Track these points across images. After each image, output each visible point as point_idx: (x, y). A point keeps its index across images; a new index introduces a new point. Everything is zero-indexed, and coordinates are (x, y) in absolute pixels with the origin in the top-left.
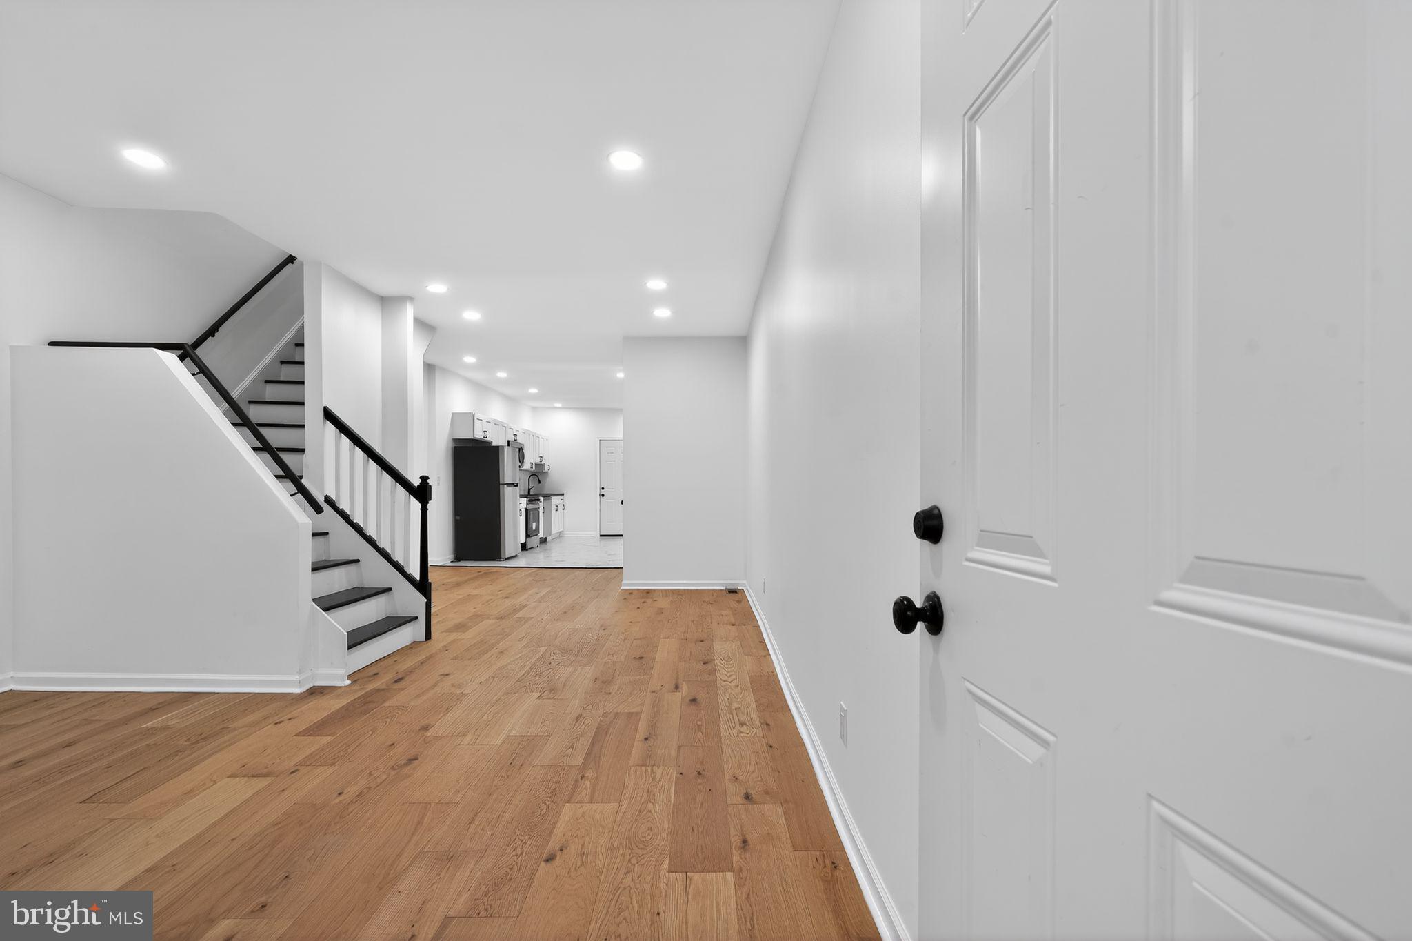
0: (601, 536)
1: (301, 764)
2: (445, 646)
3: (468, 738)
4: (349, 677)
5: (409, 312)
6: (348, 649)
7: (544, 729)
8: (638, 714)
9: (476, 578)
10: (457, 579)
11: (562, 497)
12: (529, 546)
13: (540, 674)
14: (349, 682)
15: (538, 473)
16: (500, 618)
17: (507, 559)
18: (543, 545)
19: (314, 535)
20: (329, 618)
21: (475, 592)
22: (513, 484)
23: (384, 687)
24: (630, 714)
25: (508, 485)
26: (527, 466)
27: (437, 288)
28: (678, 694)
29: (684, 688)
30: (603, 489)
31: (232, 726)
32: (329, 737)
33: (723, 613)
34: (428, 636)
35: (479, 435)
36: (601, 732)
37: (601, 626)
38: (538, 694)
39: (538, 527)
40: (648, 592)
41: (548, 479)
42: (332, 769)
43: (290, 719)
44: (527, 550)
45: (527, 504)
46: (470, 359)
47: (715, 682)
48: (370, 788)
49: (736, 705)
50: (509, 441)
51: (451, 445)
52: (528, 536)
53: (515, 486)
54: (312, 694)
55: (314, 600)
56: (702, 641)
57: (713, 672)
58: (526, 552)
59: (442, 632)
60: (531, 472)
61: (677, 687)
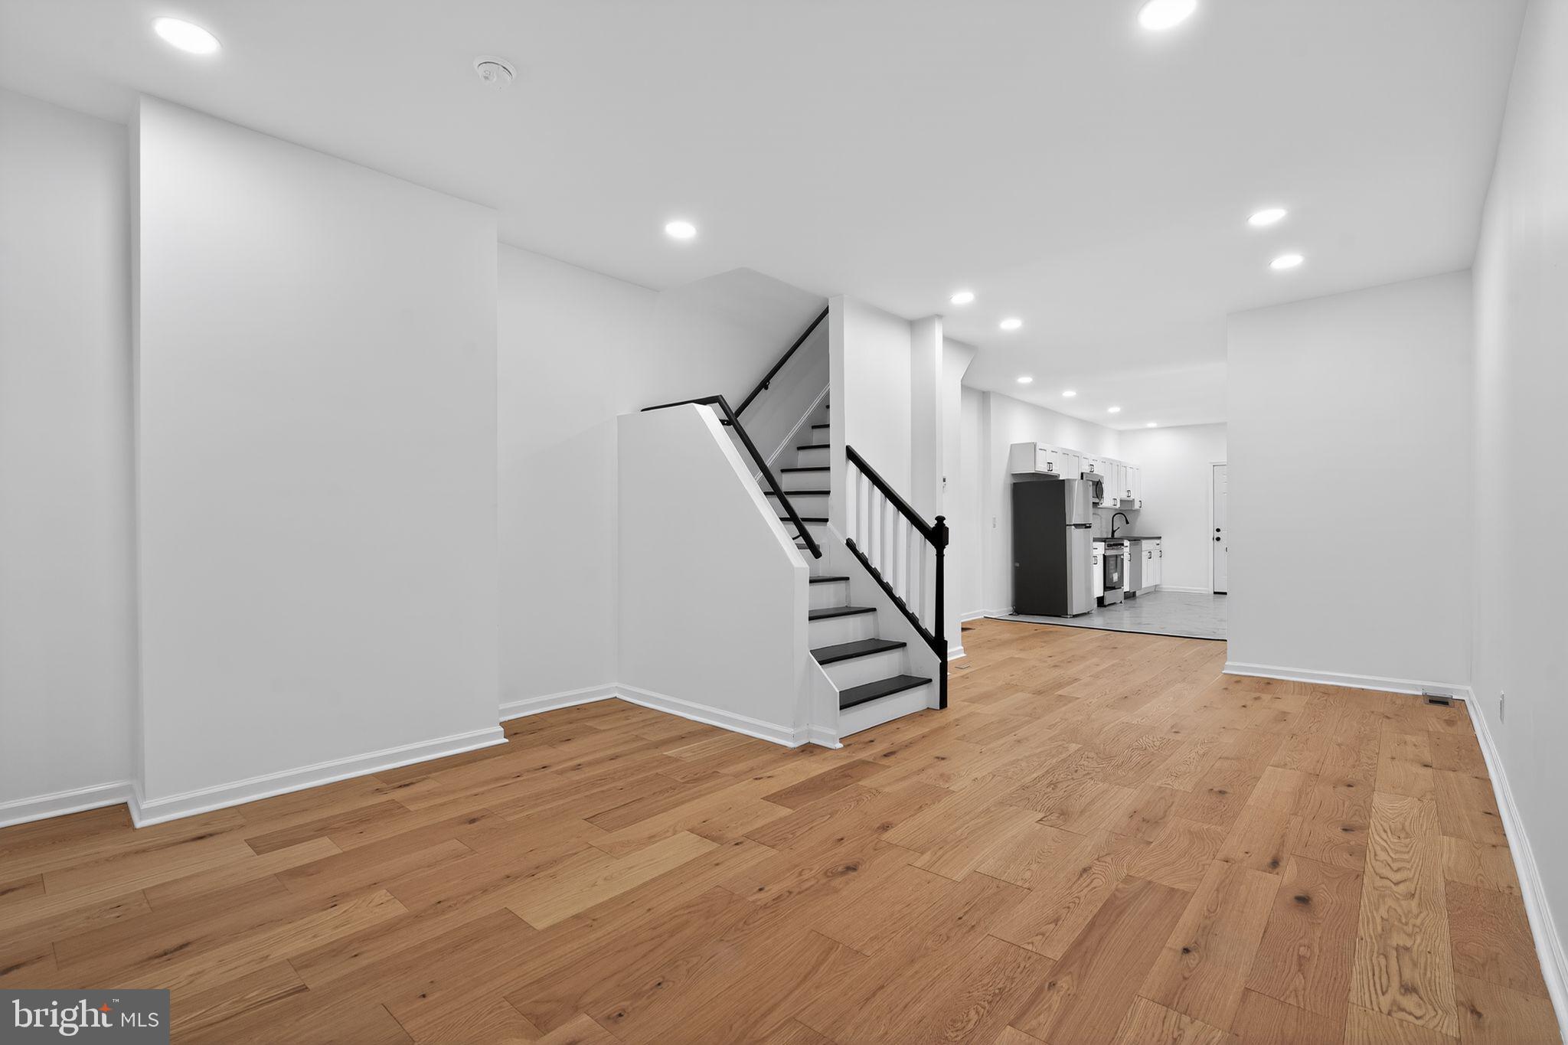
0: (1215, 593)
1: (747, 836)
2: (957, 720)
3: (927, 856)
4: (841, 740)
5: (938, 333)
6: (841, 709)
7: (1028, 875)
8: (1186, 896)
9: (1034, 636)
10: (1006, 636)
11: (1158, 541)
12: (1107, 602)
13: (1054, 785)
14: (840, 745)
15: (1125, 512)
16: (1039, 693)
17: (1075, 616)
18: (1130, 602)
19: (811, 582)
20: (823, 671)
21: (1022, 655)
22: (1085, 525)
23: (871, 760)
24: (1172, 891)
25: (1077, 526)
26: (1107, 502)
27: (962, 298)
28: (1273, 879)
29: (1290, 871)
30: (1218, 530)
31: (723, 771)
32: (789, 810)
33: (1408, 738)
34: (943, 703)
35: (1042, 468)
36: (1112, 910)
37: (1172, 727)
38: (1040, 815)
39: (1121, 577)
40: (1269, 682)
41: (1139, 520)
42: (774, 852)
43: (769, 777)
44: (1105, 606)
45: (1105, 549)
46: (1025, 380)
47: (1359, 876)
48: (790, 893)
49: (1398, 939)
50: (1082, 474)
51: (1010, 481)
52: (1106, 588)
53: (1087, 527)
54: (803, 751)
55: (811, 651)
56: (1349, 786)
57: (1360, 852)
58: (1102, 609)
59: (964, 701)
60: (1116, 509)
61: (1275, 864)
